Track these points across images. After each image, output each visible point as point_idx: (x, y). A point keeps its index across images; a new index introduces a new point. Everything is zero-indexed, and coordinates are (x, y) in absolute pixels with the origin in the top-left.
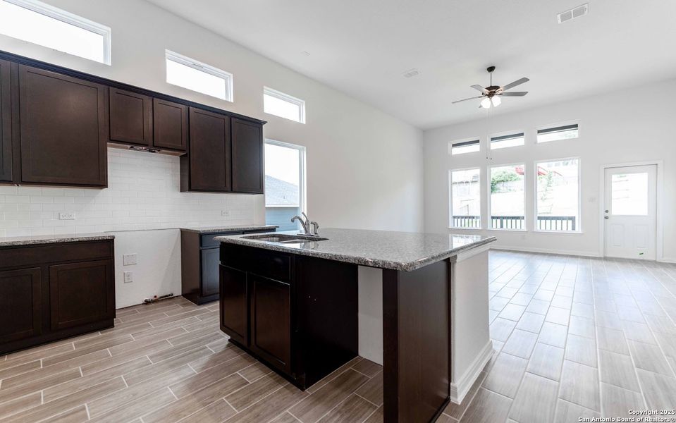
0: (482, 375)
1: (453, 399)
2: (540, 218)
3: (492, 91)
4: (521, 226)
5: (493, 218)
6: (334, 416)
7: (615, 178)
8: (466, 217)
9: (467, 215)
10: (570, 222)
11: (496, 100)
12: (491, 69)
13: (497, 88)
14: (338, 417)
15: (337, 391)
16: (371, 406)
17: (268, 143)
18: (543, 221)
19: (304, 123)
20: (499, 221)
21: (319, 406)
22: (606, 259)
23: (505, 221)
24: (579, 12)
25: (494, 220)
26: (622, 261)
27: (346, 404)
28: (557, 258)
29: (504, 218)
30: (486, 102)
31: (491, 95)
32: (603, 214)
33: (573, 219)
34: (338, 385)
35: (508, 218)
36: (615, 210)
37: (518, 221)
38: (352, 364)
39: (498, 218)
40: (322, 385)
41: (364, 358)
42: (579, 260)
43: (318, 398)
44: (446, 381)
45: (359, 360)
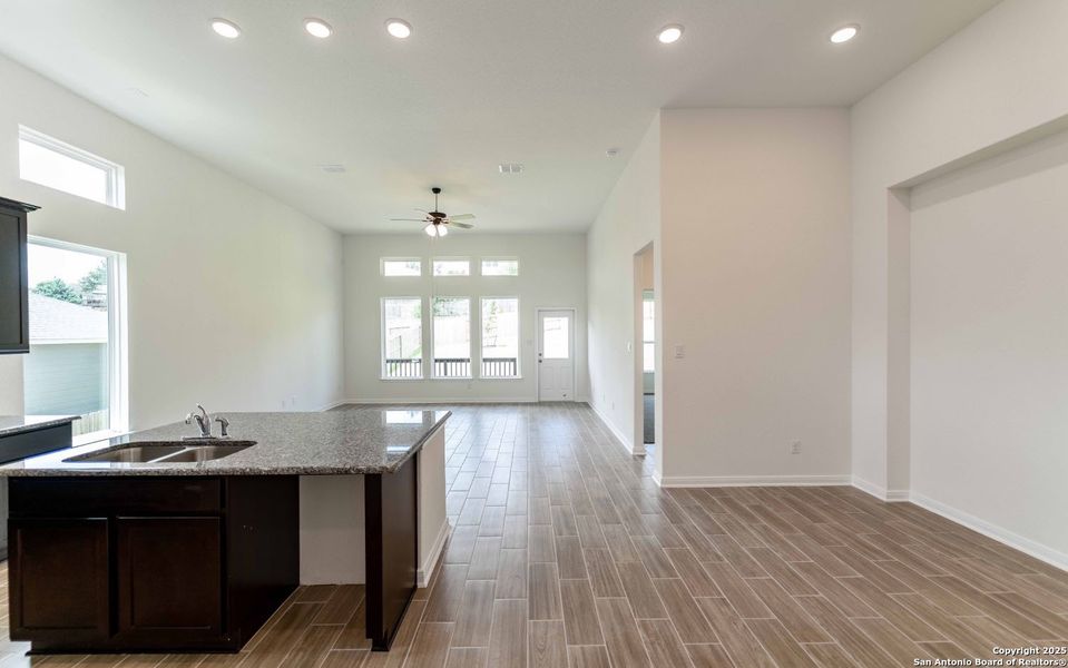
0: (442, 554)
1: (419, 585)
2: (485, 360)
3: (438, 218)
4: (465, 371)
5: (436, 361)
6: (295, 656)
7: (546, 319)
8: (397, 361)
9: (399, 358)
10: (512, 364)
11: (443, 229)
12: (436, 191)
13: (443, 215)
14: (301, 654)
15: (289, 632)
16: (336, 628)
17: (34, 243)
18: (488, 364)
19: (122, 206)
20: (442, 364)
21: (271, 656)
22: (540, 404)
23: (449, 364)
24: (516, 169)
25: (437, 364)
26: (551, 404)
27: (306, 639)
28: (500, 409)
29: (448, 361)
30: (431, 230)
31: (436, 222)
32: (537, 358)
33: (514, 360)
34: (285, 626)
35: (453, 361)
36: (548, 354)
37: (464, 364)
38: (294, 598)
39: (441, 361)
40: (261, 637)
41: (309, 584)
42: (519, 408)
43: (264, 651)
44: (413, 570)
45: (303, 590)
